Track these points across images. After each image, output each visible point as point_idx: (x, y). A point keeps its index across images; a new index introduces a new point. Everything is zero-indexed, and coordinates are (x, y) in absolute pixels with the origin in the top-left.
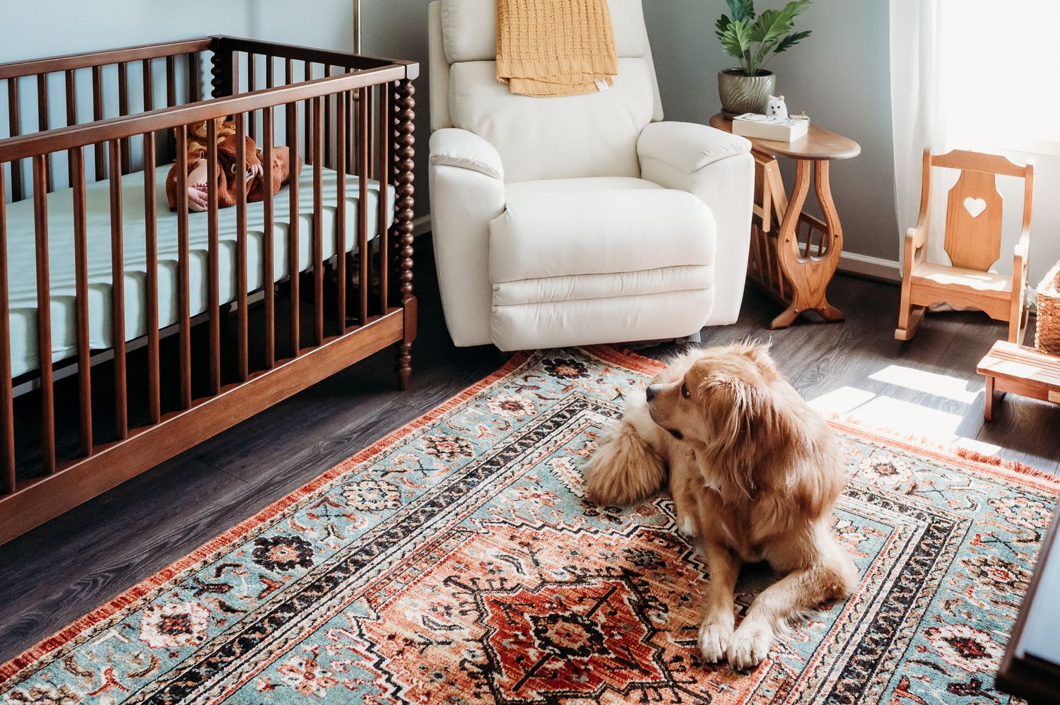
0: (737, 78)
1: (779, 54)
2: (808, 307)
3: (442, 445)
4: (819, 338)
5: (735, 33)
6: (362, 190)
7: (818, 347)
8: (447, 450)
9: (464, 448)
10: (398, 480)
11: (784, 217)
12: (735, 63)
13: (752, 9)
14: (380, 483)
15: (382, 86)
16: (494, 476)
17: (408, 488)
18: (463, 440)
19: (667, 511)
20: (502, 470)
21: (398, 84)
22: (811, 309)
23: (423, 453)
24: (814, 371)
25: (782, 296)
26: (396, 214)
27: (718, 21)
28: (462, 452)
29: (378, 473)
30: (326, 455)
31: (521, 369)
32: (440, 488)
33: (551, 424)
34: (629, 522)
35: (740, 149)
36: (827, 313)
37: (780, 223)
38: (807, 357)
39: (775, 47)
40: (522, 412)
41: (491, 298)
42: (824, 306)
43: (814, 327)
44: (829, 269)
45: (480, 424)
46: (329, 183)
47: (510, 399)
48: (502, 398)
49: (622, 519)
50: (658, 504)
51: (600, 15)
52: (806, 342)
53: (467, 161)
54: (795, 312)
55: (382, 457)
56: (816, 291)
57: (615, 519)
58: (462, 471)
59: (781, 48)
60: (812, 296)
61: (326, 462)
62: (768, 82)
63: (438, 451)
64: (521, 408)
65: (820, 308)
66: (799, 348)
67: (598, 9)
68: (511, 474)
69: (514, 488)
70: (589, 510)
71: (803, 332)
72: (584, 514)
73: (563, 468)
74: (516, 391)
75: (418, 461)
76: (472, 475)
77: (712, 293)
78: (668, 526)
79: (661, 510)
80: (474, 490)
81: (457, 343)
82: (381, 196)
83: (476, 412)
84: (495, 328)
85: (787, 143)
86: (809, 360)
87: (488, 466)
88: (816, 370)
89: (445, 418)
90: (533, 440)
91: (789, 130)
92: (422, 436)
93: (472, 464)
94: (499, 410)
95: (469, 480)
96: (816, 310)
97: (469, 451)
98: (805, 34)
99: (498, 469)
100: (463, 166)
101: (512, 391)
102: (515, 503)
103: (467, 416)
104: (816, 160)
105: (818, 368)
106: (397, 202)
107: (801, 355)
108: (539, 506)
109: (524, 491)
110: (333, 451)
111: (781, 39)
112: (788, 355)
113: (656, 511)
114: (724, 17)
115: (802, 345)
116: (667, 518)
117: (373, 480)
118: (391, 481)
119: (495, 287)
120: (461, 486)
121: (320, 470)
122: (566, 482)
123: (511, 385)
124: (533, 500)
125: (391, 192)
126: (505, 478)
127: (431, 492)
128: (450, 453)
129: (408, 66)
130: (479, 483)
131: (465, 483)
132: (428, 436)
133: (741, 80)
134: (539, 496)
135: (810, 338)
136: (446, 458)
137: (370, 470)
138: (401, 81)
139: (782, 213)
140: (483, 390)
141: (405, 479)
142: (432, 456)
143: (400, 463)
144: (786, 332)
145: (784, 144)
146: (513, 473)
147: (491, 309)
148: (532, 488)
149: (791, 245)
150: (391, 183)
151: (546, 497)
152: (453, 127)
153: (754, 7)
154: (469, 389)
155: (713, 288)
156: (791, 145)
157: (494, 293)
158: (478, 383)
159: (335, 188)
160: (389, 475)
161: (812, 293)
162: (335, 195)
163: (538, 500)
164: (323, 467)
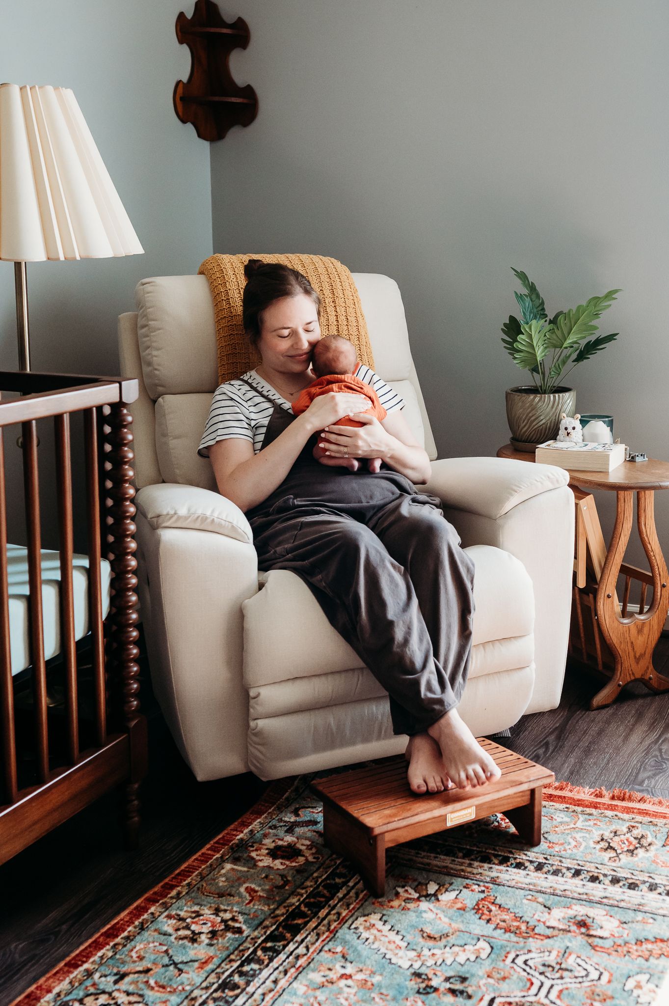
0: (532, 397)
1: (581, 363)
2: (633, 678)
3: (196, 923)
4: (649, 715)
5: (530, 336)
6: (64, 569)
7: (652, 727)
8: (206, 929)
9: (230, 923)
10: (141, 986)
11: (603, 570)
12: (527, 379)
13: (543, 309)
14: (115, 994)
15: (87, 411)
16: (282, 956)
17: (158, 994)
18: (225, 911)
19: (527, 969)
20: (291, 947)
21: (107, 411)
22: (636, 680)
23: (172, 938)
24: (656, 756)
25: (600, 667)
26: (113, 600)
27: (505, 325)
28: (228, 928)
29: (109, 978)
30: (25, 963)
31: (287, 799)
32: (207, 988)
33: (344, 871)
34: (480, 995)
35: (557, 481)
36: (654, 683)
37: (598, 575)
38: (643, 739)
39: (574, 356)
40: (301, 860)
41: (248, 710)
42: (651, 674)
43: (640, 702)
44: (656, 627)
45: (245, 885)
46: (16, 560)
47: (280, 843)
48: (268, 842)
49: (470, 991)
50: (513, 961)
51: (355, 329)
52: (636, 722)
53: (204, 519)
54: (619, 685)
55: (110, 954)
56: (642, 655)
57: (462, 992)
58: (232, 957)
59: (582, 356)
60: (638, 663)
61: (27, 972)
62: (568, 400)
63: (193, 932)
64: (299, 853)
65: (647, 678)
66: (631, 730)
67: (352, 319)
68: (304, 951)
69: (313, 971)
70: (423, 985)
71: (630, 709)
72: (418, 992)
73: (374, 931)
74: (286, 831)
75: (166, 952)
76: (248, 961)
77: (532, 671)
78: (534, 990)
79: (518, 969)
80: (257, 982)
81: (201, 777)
82: (92, 574)
83: (235, 867)
84: (253, 750)
85: (606, 473)
86: (647, 742)
87: (269, 944)
88: (658, 754)
89: (194, 882)
90: (323, 896)
91: (608, 456)
92: (166, 914)
93: (246, 945)
94: (267, 861)
95: (246, 968)
96: (643, 681)
97: (237, 925)
98: (610, 338)
99: (285, 947)
100: (197, 526)
101: (281, 832)
102: (318, 993)
103: (224, 875)
104: (639, 490)
105: (660, 750)
106: (113, 584)
107: (635, 738)
108: (353, 991)
109: (328, 972)
110: (35, 956)
111: (583, 343)
112: (620, 740)
113: (512, 972)
114: (512, 319)
115: (634, 725)
116: (530, 980)
117: (104, 992)
118: (131, 989)
119: (252, 693)
120: (236, 978)
121: (19, 987)
122: (383, 950)
123: (278, 824)
124: (343, 983)
125: (105, 569)
126: (298, 957)
127: (193, 995)
128: (211, 932)
129: (123, 383)
130: (261, 970)
131: (242, 974)
132: (174, 913)
133: (537, 399)
134: (350, 976)
135: (639, 716)
136: (207, 941)
137: (96, 976)
138: (112, 405)
139: (600, 565)
140: (241, 836)
141: (152, 982)
142: (186, 942)
143: (141, 958)
144: (610, 711)
145: (602, 474)
146: (307, 948)
147: (248, 726)
148: (338, 967)
149: (613, 602)
150: (104, 556)
151: (360, 976)
152: (164, 482)
153: (545, 307)
154: (220, 836)
155: (533, 666)
156: (610, 474)
157: (252, 702)
158: (232, 826)
159: (25, 567)
160: (127, 980)
161: (638, 660)
162: (26, 578)
163: (349, 982)
164: (22, 983)
